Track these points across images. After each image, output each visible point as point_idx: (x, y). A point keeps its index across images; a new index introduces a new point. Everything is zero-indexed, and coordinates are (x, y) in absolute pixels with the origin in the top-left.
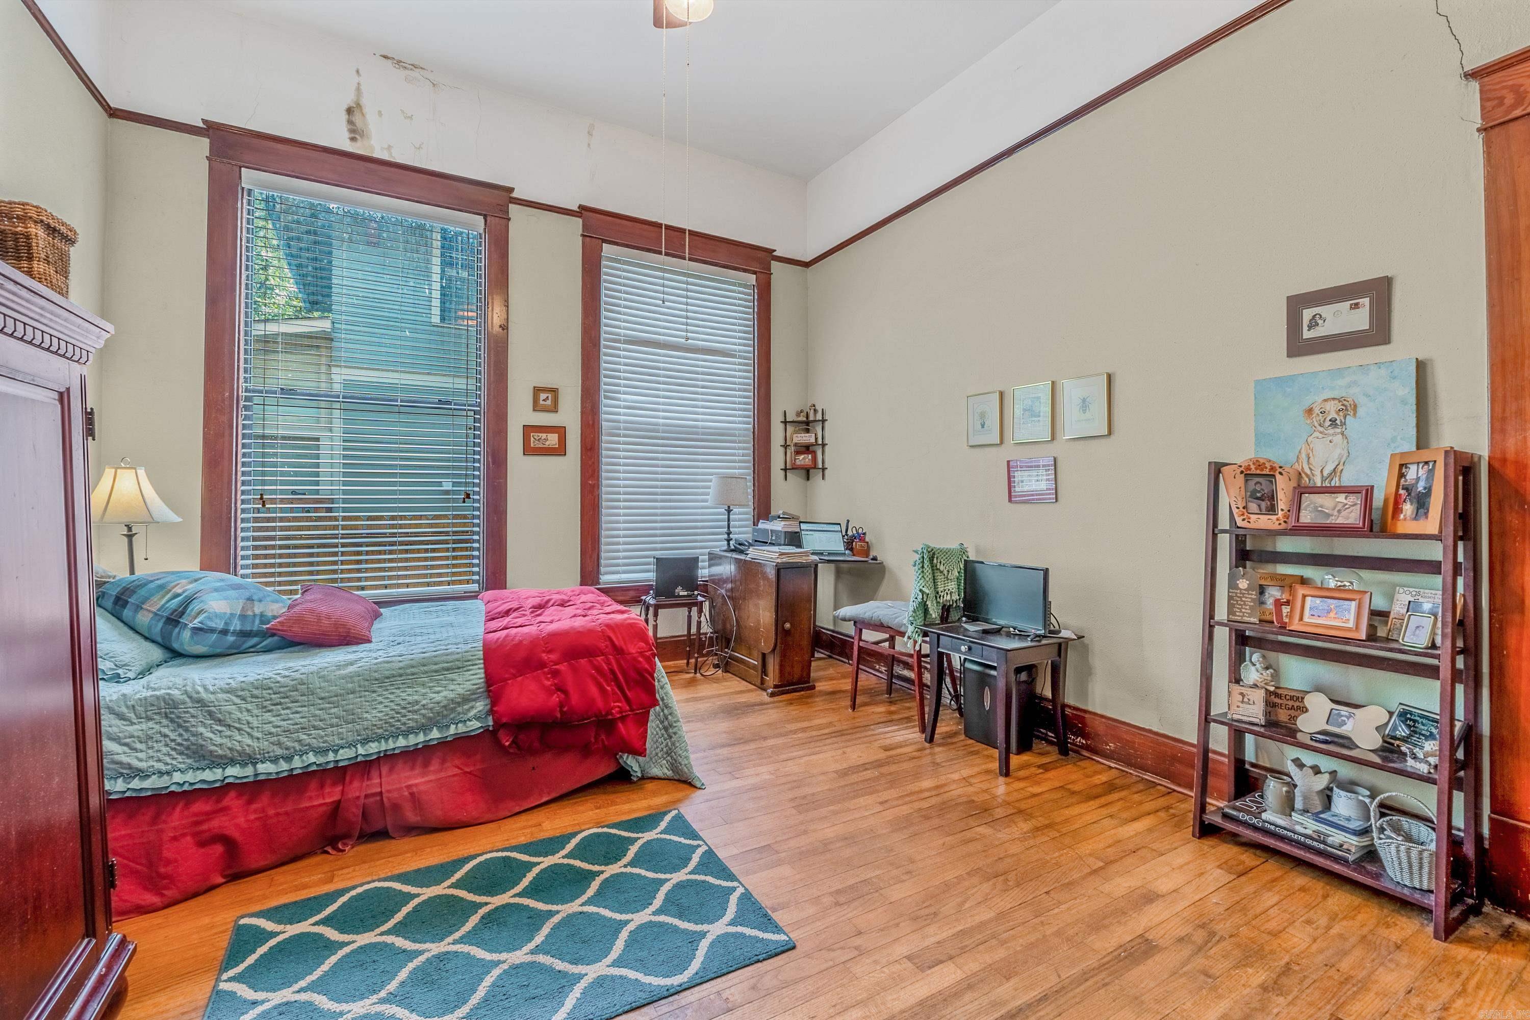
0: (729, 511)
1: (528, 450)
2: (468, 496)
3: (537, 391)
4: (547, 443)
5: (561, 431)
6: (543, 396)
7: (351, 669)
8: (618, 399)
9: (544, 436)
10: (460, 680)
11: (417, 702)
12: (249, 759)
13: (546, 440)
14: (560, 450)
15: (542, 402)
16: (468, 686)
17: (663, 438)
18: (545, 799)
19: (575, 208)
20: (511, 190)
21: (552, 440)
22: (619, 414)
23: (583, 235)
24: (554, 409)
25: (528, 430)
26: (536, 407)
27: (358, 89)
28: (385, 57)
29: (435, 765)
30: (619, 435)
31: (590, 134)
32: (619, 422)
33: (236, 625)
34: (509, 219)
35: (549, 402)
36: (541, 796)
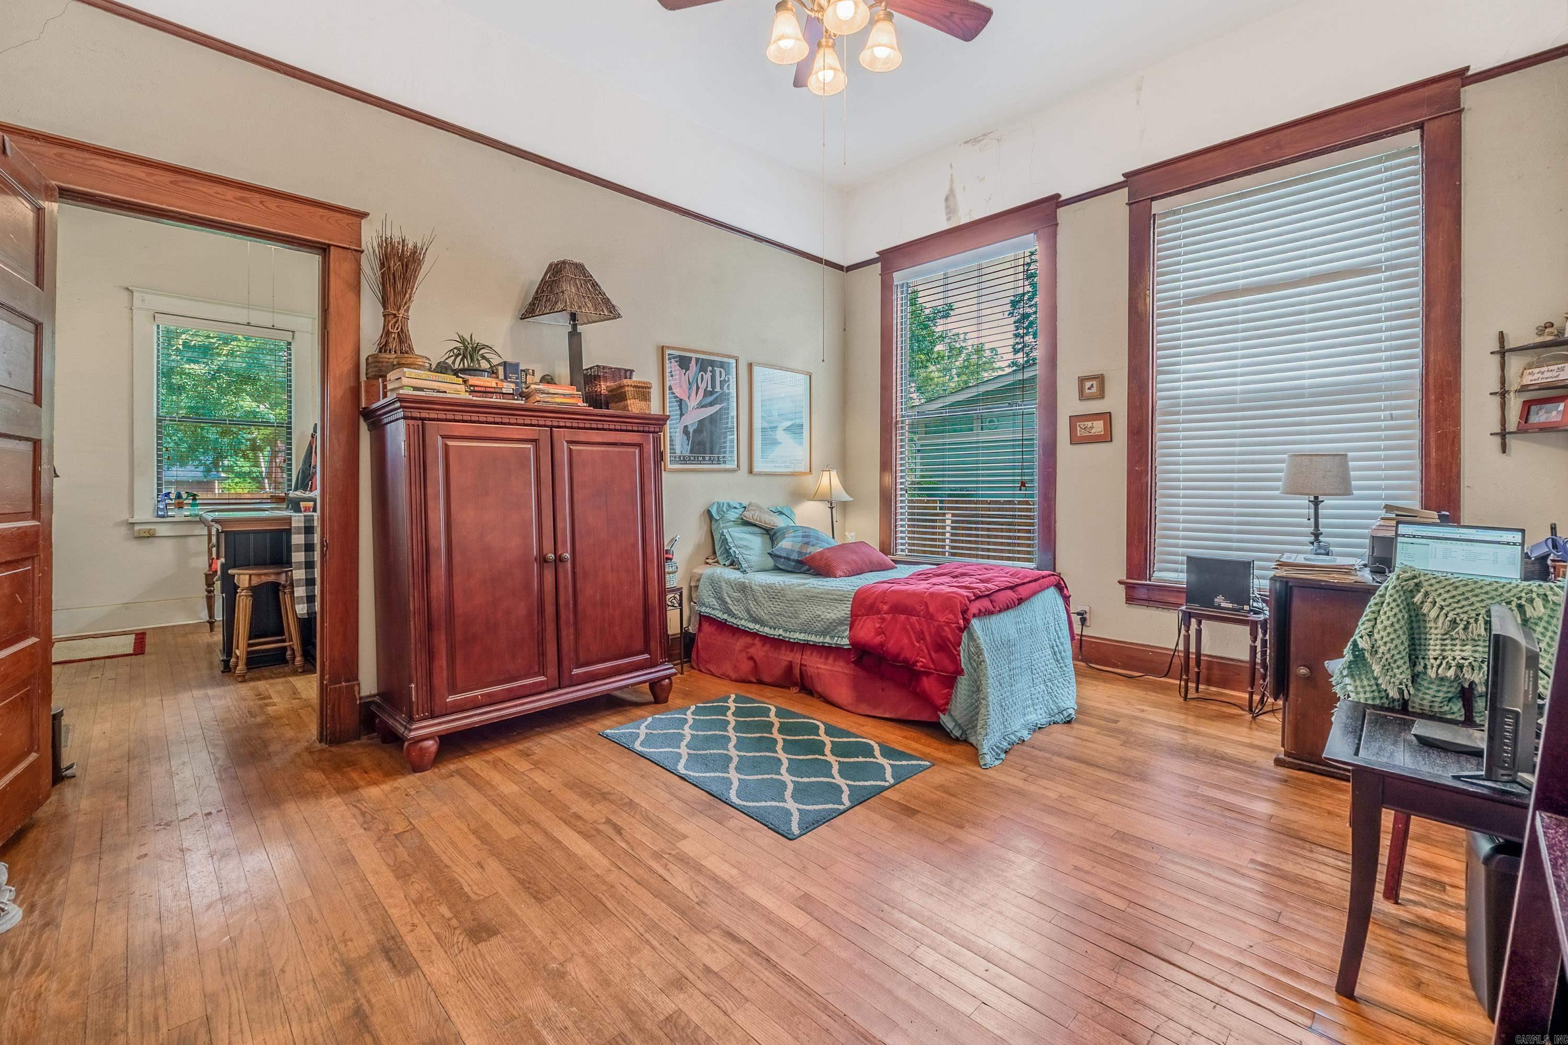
0: (1316, 502)
1: (1075, 440)
2: (1023, 484)
3: (1082, 380)
4: (1093, 431)
5: (1107, 417)
6: (1088, 384)
7: (802, 588)
8: (1178, 372)
9: (1089, 424)
10: (840, 609)
11: (819, 616)
12: (762, 623)
13: (1092, 428)
14: (1107, 437)
15: (1087, 391)
16: (842, 613)
17: (1243, 409)
18: (886, 716)
19: (1122, 179)
20: (1058, 196)
21: (1098, 427)
22: (1178, 389)
23: (1129, 204)
24: (1101, 395)
25: (1074, 420)
26: (1083, 397)
27: (952, 180)
28: (966, 142)
29: (830, 660)
30: (1178, 413)
31: (1139, 89)
32: (1177, 397)
33: (795, 556)
34: (1057, 225)
35: (1094, 390)
36: (885, 712)
